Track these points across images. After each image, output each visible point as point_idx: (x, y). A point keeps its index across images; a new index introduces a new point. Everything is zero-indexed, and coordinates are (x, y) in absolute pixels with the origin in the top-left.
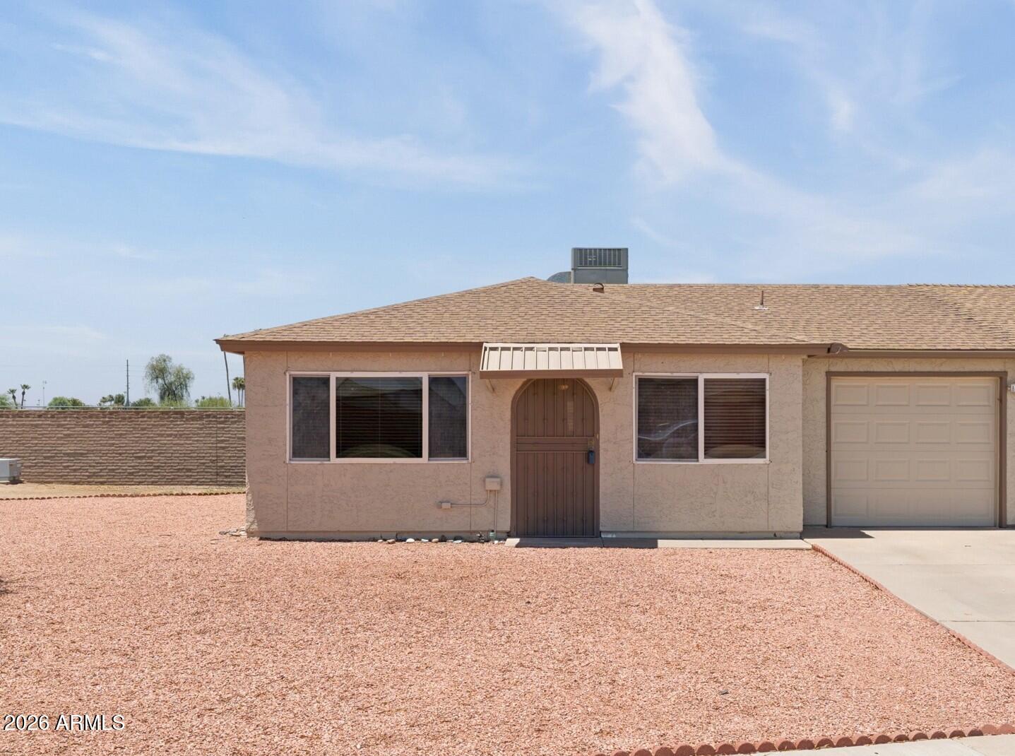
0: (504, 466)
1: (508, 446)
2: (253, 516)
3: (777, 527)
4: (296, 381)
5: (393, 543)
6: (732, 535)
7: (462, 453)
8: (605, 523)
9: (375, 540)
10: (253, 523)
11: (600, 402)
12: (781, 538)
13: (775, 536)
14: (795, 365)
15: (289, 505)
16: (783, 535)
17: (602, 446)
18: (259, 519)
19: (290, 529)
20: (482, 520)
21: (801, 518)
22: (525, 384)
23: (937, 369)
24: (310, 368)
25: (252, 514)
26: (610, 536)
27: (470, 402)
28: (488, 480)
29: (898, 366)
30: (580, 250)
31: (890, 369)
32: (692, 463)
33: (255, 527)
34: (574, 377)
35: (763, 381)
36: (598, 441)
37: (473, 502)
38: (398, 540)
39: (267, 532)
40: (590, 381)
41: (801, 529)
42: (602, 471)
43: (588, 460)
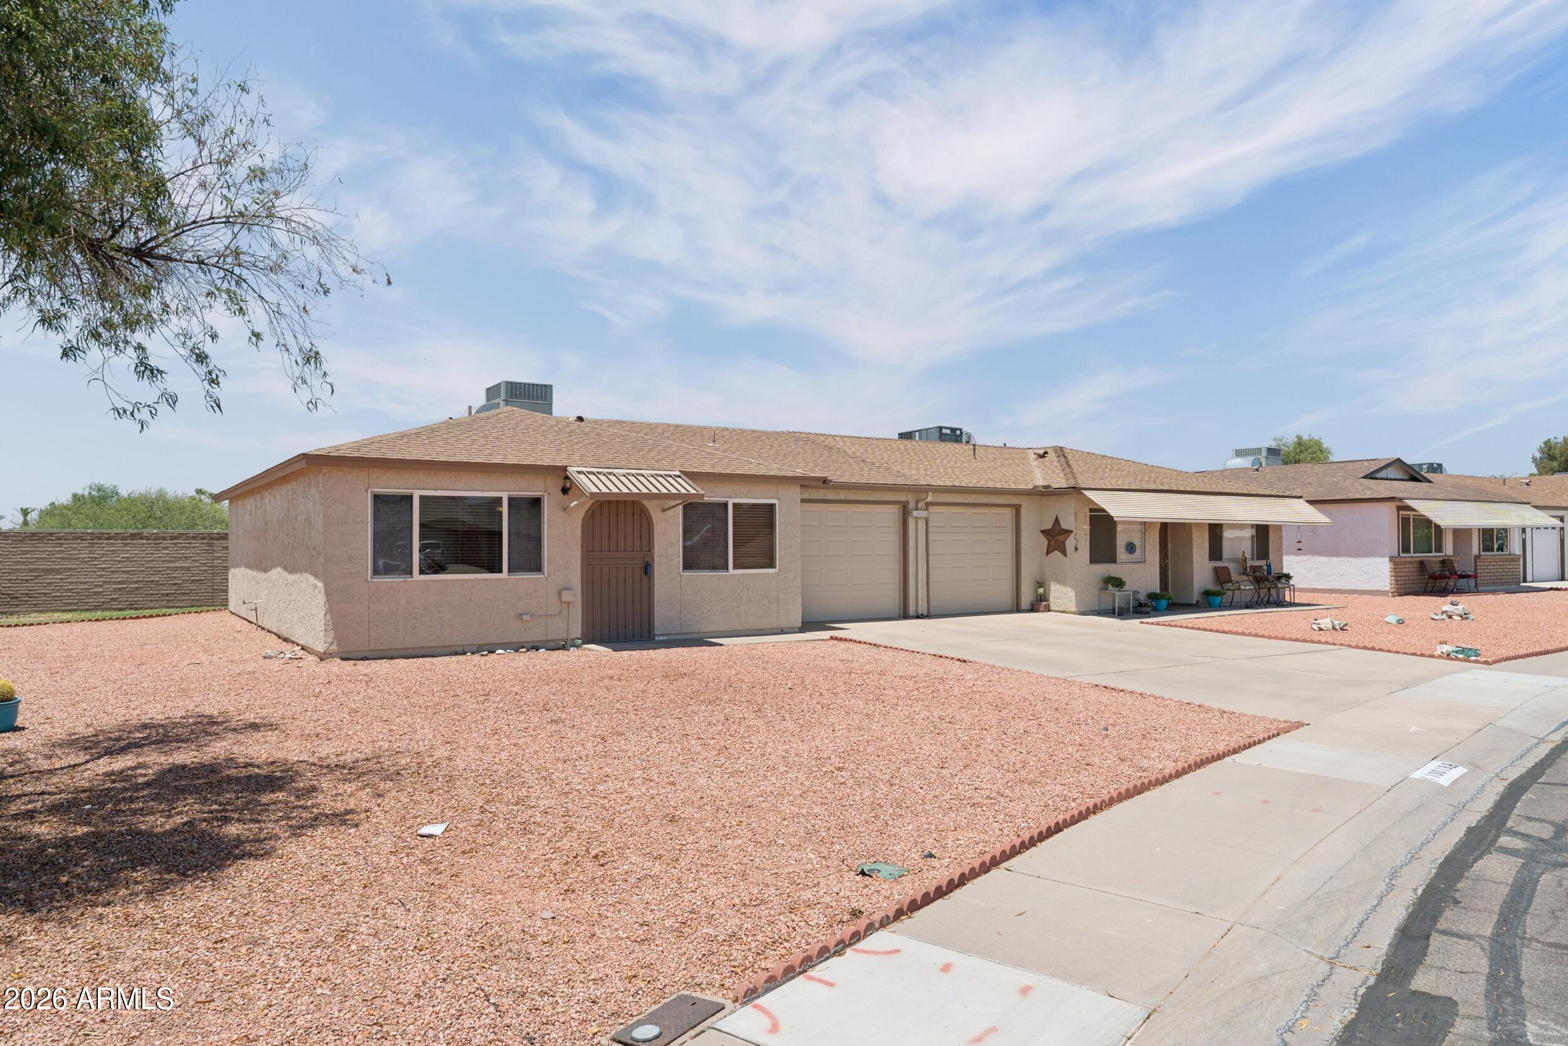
0: (575, 579)
1: (579, 561)
2: (333, 636)
3: (785, 624)
4: (377, 498)
5: (486, 655)
6: (753, 632)
7: (538, 568)
8: (659, 626)
9: (464, 654)
10: (331, 644)
11: (654, 522)
12: (787, 633)
13: (783, 632)
14: (796, 493)
15: (371, 623)
16: (788, 630)
17: (656, 560)
18: (338, 639)
19: (372, 647)
20: (557, 630)
21: (801, 616)
22: (593, 504)
23: (867, 499)
24: (393, 486)
25: (331, 635)
26: (662, 638)
27: (546, 520)
28: (564, 593)
29: (852, 495)
30: (511, 383)
31: (838, 498)
32: (723, 574)
33: (334, 647)
34: (633, 499)
35: (772, 506)
36: (653, 555)
37: (548, 613)
38: (490, 652)
39: (346, 652)
40: (646, 503)
41: (800, 625)
42: (656, 582)
43: (646, 573)
